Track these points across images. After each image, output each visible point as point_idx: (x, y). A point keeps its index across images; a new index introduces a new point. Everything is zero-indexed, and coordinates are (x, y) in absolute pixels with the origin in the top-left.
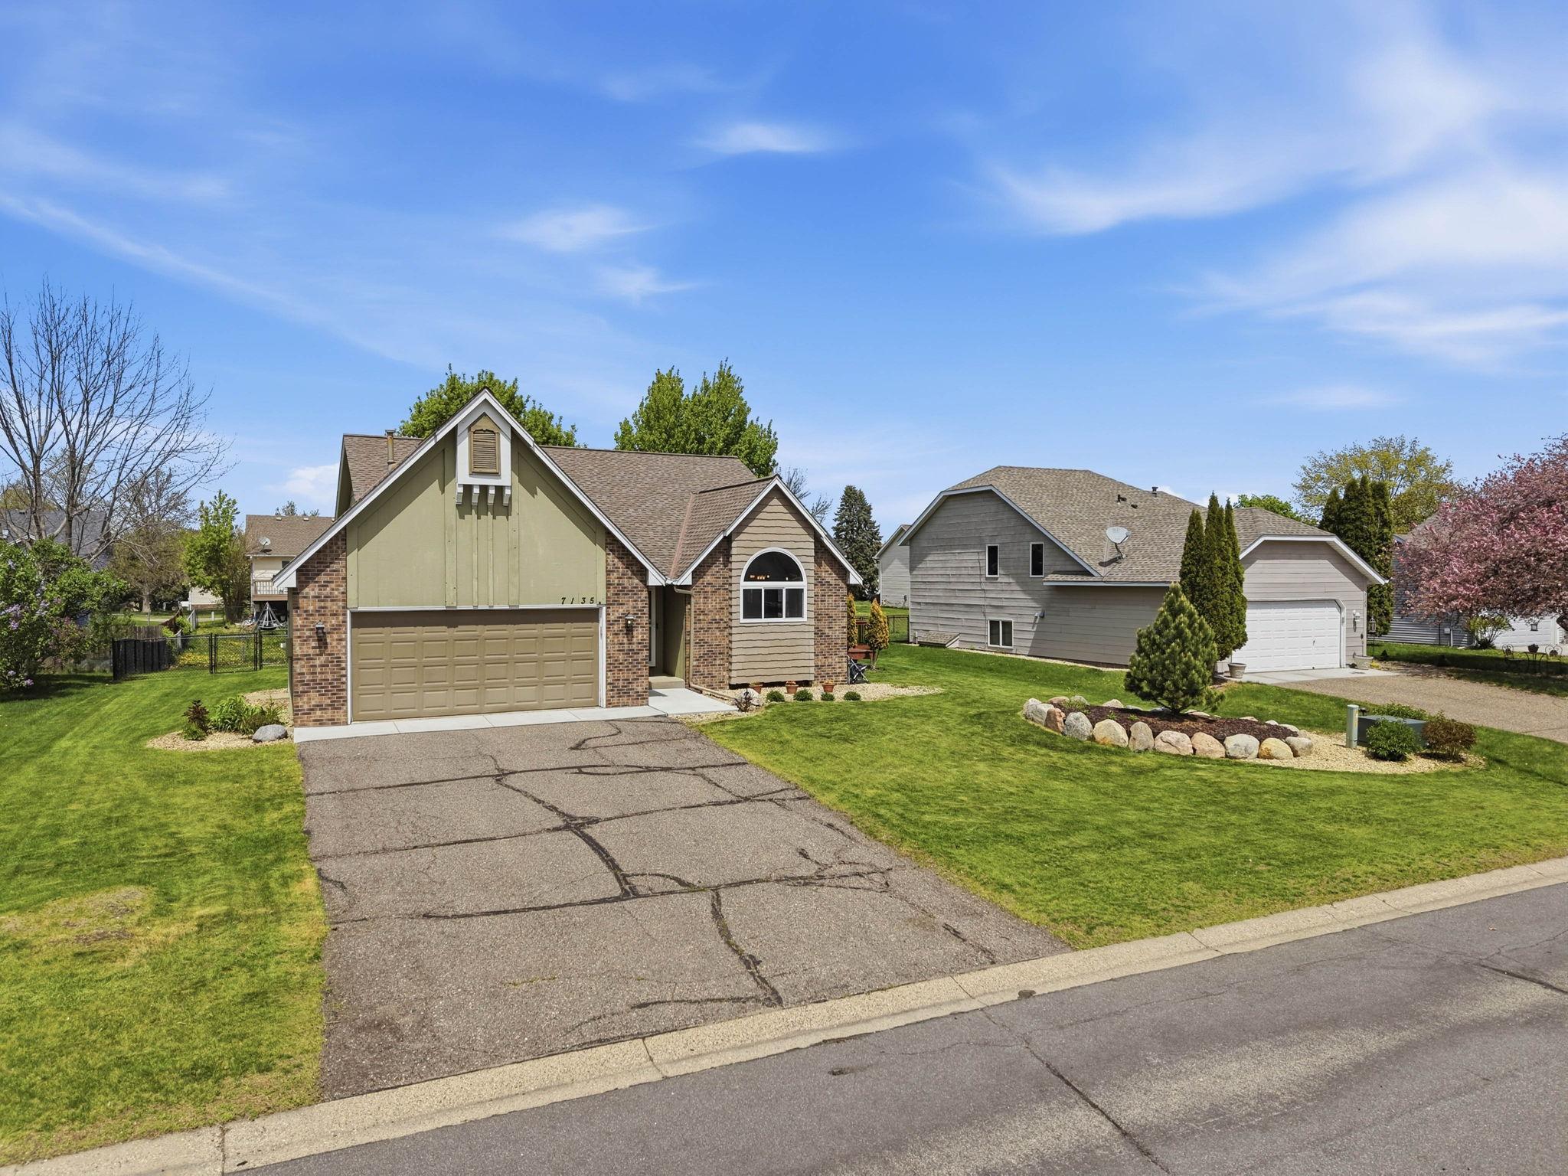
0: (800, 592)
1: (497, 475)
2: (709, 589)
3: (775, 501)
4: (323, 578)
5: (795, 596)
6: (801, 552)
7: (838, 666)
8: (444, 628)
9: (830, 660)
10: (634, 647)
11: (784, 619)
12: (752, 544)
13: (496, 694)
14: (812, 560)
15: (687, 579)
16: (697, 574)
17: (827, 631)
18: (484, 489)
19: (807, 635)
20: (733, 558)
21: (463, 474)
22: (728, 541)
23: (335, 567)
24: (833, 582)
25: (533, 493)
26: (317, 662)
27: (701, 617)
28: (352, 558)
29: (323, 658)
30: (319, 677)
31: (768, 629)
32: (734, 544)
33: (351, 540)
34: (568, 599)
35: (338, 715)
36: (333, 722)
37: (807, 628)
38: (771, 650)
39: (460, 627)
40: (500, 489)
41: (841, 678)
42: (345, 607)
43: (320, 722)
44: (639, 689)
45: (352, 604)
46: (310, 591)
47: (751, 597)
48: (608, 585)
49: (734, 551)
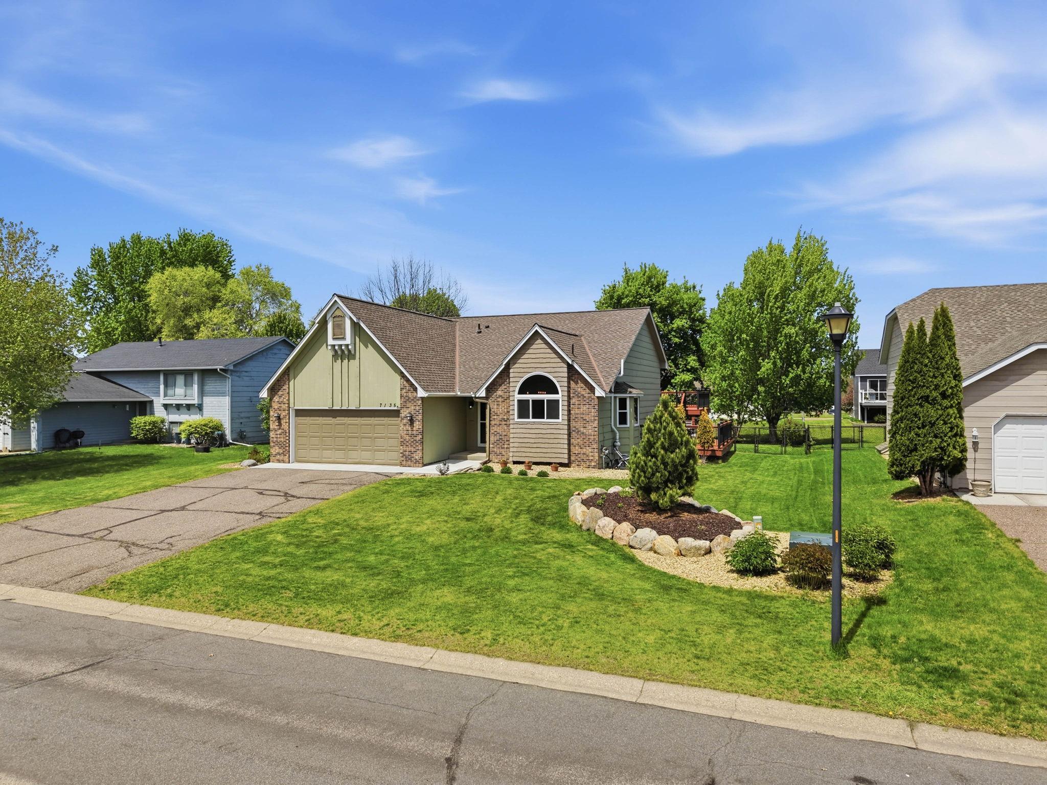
0: (557, 402)
1: (344, 338)
2: (500, 399)
3: (539, 341)
4: (280, 393)
5: (554, 404)
6: (556, 375)
7: (591, 454)
8: (331, 418)
9: (584, 450)
10: (414, 432)
11: (545, 420)
12: (522, 370)
13: (353, 454)
14: (566, 379)
15: (482, 393)
16: (488, 390)
17: (582, 429)
18: (340, 346)
19: (562, 432)
20: (511, 380)
21: (331, 341)
22: (508, 366)
23: (284, 387)
24: (587, 395)
25: (367, 347)
26: (278, 433)
27: (495, 417)
28: (291, 383)
29: (280, 431)
30: (279, 440)
31: (534, 426)
32: (511, 371)
33: (291, 375)
34: (383, 405)
35: (286, 458)
36: (284, 462)
37: (561, 427)
38: (537, 441)
39: (338, 418)
40: (347, 346)
41: (593, 464)
42: (289, 407)
43: (279, 461)
44: (417, 457)
45: (292, 405)
46: (276, 399)
47: (523, 404)
48: (401, 396)
49: (511, 375)
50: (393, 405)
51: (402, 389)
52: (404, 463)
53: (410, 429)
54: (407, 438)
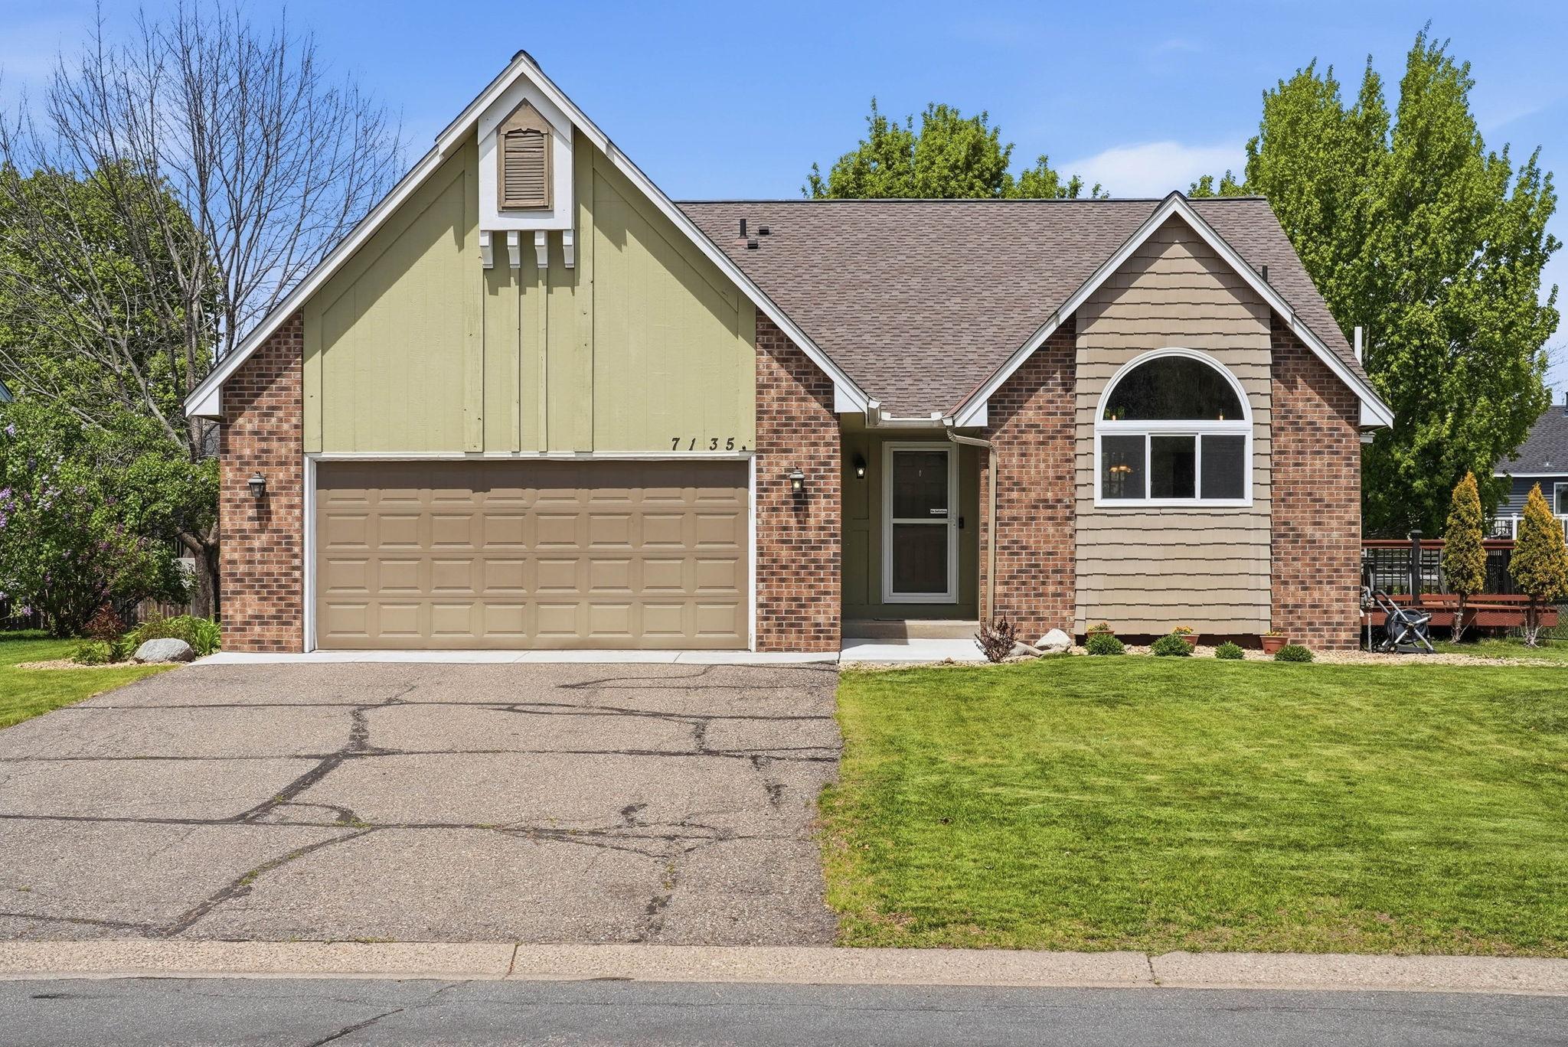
0: (1238, 442)
1: (546, 209)
2: (1031, 437)
3: (1177, 249)
4: (265, 401)
5: (1226, 453)
6: (1236, 357)
7: (1336, 606)
8: (467, 492)
9: (1316, 595)
10: (812, 535)
11: (1197, 501)
12: (1123, 342)
13: (559, 617)
14: (1266, 372)
15: (977, 416)
16: (1002, 404)
17: (1309, 530)
18: (526, 237)
19: (1253, 537)
20: (1080, 372)
21: (490, 217)
22: (1069, 331)
23: (284, 381)
24: (1325, 424)
25: (619, 241)
26: (256, 544)
27: (1015, 495)
28: (312, 365)
29: (264, 537)
30: (258, 568)
31: (1161, 521)
32: (1081, 342)
33: (311, 334)
34: (685, 442)
35: (289, 635)
36: (280, 646)
37: (1252, 522)
38: (1168, 566)
39: (494, 492)
40: (554, 237)
41: (1343, 636)
42: (301, 452)
43: (260, 646)
44: (821, 619)
45: (311, 445)
46: (246, 422)
47: (1118, 450)
48: (761, 414)
49: (1081, 356)
50: (722, 443)
51: (761, 388)
52: (773, 637)
53: (793, 522)
54: (785, 554)
